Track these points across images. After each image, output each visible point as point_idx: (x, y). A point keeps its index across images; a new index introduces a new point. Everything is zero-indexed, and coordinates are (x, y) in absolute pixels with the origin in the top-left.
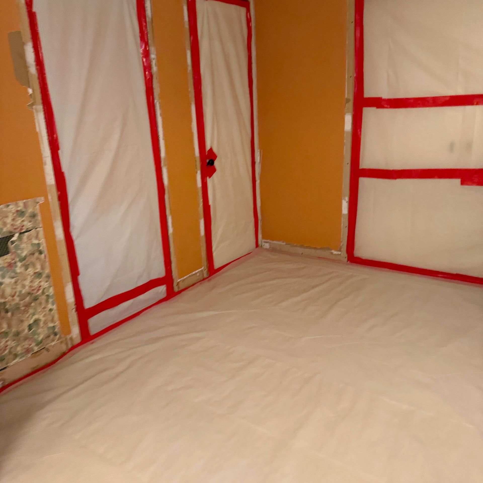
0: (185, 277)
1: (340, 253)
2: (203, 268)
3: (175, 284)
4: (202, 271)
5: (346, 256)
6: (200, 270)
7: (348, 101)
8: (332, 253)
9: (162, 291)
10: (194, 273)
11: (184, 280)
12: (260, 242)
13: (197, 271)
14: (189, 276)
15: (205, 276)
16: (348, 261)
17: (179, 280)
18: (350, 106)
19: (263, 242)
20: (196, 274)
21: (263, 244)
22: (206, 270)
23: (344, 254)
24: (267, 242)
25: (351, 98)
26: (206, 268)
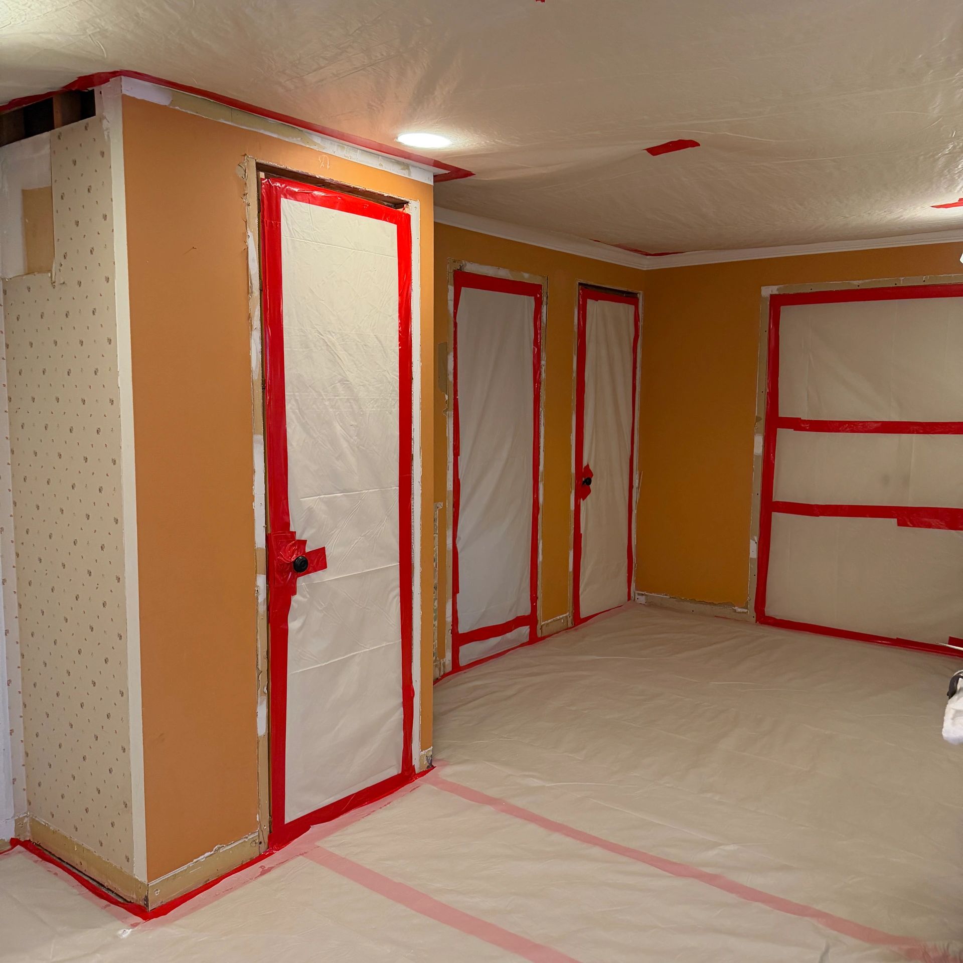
0: (550, 621)
1: (746, 611)
2: (568, 614)
3: (539, 627)
4: (566, 617)
5: (754, 614)
6: (565, 615)
7: (758, 419)
8: (735, 611)
9: (525, 633)
10: (558, 618)
11: (548, 624)
12: (632, 595)
13: (561, 616)
14: (554, 621)
15: (570, 625)
16: (756, 622)
17: (543, 623)
18: (761, 425)
19: (636, 595)
20: (560, 619)
21: (637, 596)
22: (571, 617)
23: (751, 613)
24: (643, 595)
25: (763, 416)
26: (571, 615)
